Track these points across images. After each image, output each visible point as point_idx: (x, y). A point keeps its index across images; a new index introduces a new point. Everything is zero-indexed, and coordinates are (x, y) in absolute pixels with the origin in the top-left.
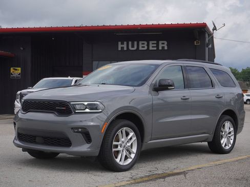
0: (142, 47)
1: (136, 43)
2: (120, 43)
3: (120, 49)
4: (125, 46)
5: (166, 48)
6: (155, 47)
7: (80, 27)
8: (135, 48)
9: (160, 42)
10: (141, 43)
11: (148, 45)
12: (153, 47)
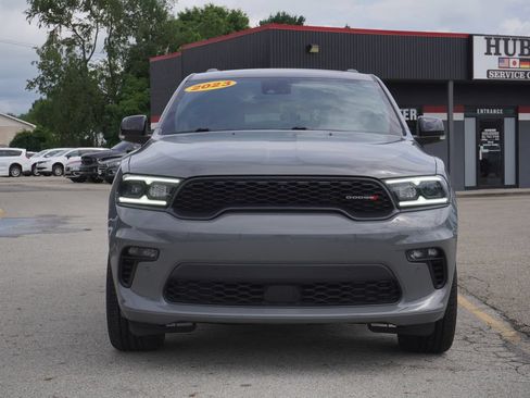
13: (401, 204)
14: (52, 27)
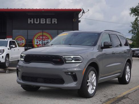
0: (42, 22)
1: (38, 19)
2: (29, 19)
3: (29, 23)
4: (32, 21)
5: (56, 23)
6: (50, 22)
7: (7, 9)
8: (38, 22)
9: (53, 19)
10: (41, 19)
11: (46, 21)
12: (48, 22)
13: (67, 62)
14: (136, 17)
